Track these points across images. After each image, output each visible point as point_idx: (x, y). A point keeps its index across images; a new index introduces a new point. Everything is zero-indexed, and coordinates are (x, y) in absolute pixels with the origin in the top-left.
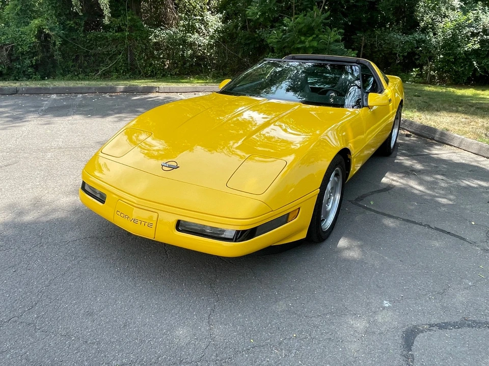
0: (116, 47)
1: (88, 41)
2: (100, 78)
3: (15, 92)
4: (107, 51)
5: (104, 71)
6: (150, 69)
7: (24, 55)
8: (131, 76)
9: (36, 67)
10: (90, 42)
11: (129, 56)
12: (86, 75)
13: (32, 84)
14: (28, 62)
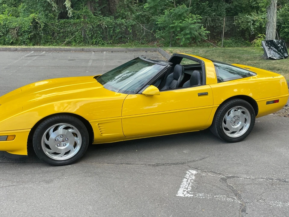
0: (76, 27)
1: (60, 25)
2: (65, 45)
3: (16, 50)
4: (70, 30)
5: (68, 41)
6: (95, 40)
7: (25, 32)
8: (83, 45)
9: (31, 39)
10: (61, 25)
11: (83, 32)
12: (57, 44)
13: (24, 47)
14: (26, 36)
